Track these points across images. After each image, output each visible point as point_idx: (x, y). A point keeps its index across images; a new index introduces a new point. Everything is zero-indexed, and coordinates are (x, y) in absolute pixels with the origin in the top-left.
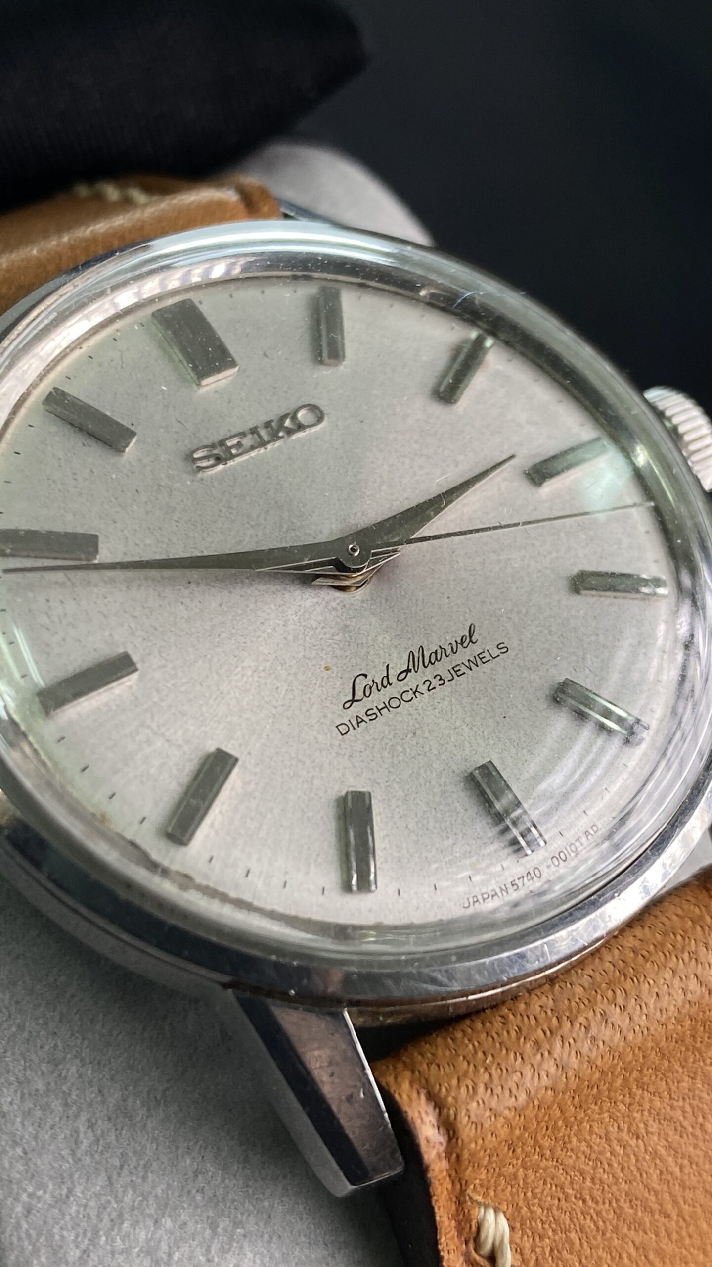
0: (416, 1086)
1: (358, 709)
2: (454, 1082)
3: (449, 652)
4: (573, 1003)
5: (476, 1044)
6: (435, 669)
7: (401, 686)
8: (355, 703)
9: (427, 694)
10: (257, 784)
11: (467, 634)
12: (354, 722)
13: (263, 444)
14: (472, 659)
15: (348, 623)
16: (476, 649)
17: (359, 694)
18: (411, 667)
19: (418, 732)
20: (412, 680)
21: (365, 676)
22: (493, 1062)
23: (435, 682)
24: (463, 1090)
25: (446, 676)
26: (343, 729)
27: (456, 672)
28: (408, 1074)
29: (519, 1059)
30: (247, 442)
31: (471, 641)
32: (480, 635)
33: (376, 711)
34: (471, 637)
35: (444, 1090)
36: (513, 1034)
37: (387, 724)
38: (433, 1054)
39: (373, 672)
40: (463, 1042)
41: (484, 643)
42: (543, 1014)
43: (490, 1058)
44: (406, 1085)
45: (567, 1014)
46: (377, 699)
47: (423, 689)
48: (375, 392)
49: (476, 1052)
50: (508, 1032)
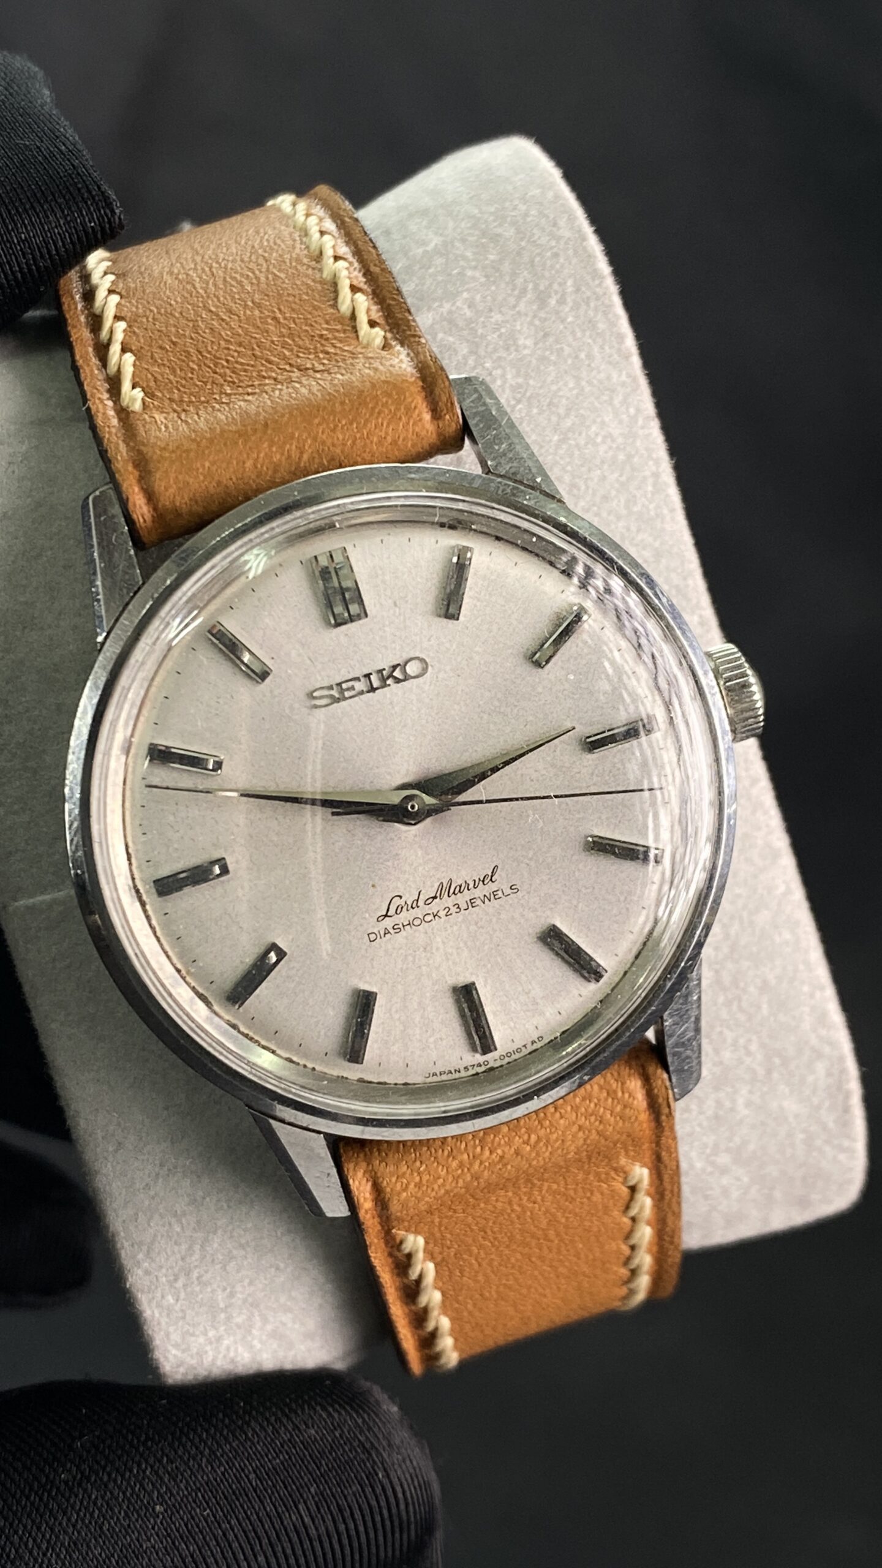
0: (367, 1175)
1: (388, 923)
2: (394, 1179)
3: (471, 886)
4: (497, 1139)
5: (418, 1154)
6: (456, 899)
7: (428, 909)
8: (387, 918)
9: (444, 918)
10: (298, 970)
11: (490, 874)
12: (382, 933)
13: (373, 689)
14: (488, 895)
15: (400, 852)
16: (493, 887)
17: (392, 912)
18: (438, 895)
19: (428, 948)
20: (436, 905)
21: (401, 897)
22: (425, 1170)
23: (454, 910)
24: (399, 1185)
25: (463, 906)
26: (373, 937)
27: (472, 903)
28: (364, 1164)
29: (445, 1170)
30: (360, 686)
31: (491, 880)
32: (500, 875)
33: (401, 926)
34: (492, 876)
35: (385, 1182)
36: (446, 1153)
37: (406, 938)
38: (386, 1154)
39: (407, 895)
40: (409, 1151)
41: (501, 882)
42: (472, 1142)
43: (424, 1167)
44: (360, 1174)
45: (490, 1145)
46: (405, 917)
47: (442, 913)
48: (477, 649)
49: (415, 1161)
50: (443, 1151)
